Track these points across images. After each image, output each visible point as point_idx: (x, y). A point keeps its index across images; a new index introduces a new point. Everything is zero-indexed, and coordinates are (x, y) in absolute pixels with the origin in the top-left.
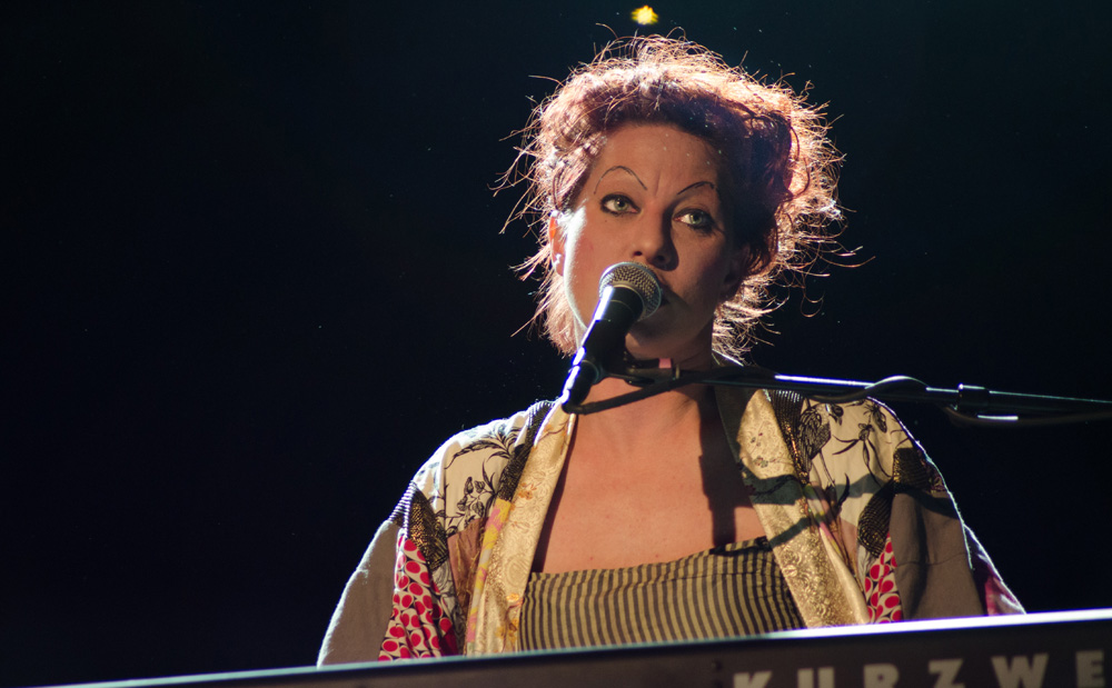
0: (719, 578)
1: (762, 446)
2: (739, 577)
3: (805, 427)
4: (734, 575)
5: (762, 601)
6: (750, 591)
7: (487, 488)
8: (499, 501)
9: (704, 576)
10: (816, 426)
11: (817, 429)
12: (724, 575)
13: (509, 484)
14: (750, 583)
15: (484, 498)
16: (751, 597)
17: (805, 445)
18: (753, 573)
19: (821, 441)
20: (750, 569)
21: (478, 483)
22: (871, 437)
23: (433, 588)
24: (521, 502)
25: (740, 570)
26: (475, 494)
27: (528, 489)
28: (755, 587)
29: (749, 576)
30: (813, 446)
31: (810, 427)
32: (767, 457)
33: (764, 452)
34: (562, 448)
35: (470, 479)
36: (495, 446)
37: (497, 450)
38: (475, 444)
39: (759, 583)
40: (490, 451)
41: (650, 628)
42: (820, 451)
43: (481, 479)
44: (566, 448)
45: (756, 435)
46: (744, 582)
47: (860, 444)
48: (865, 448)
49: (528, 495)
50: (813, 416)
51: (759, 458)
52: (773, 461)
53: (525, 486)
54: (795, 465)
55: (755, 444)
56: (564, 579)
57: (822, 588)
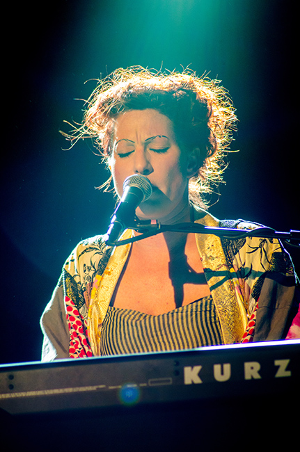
0: (194, 313)
1: (212, 251)
2: (203, 313)
4: (201, 312)
5: (214, 324)
6: (208, 319)
7: (92, 269)
8: (97, 275)
9: (187, 312)
12: (196, 312)
13: (102, 268)
14: (208, 315)
15: (91, 273)
16: (209, 322)
17: (232, 248)
18: (210, 311)
20: (208, 309)
21: (88, 267)
22: (265, 246)
23: (81, 317)
24: (106, 276)
25: (204, 309)
26: (87, 272)
27: (109, 270)
28: (210, 317)
29: (208, 312)
32: (214, 256)
33: (213, 254)
34: (126, 253)
35: (85, 265)
36: (97, 249)
37: (97, 251)
38: (87, 249)
39: (213, 316)
40: (94, 252)
41: (162, 335)
42: (238, 251)
43: (90, 265)
44: (128, 253)
45: (210, 246)
46: (206, 315)
47: (259, 249)
48: (261, 252)
49: (109, 273)
51: (211, 256)
52: (217, 257)
53: (108, 269)
54: (226, 259)
55: (209, 250)
56: (124, 312)
57: (232, 318)
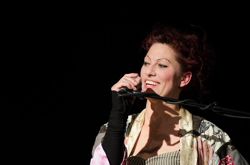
3: (202, 126)
4: (172, 157)
10: (204, 126)
11: (205, 127)
17: (200, 130)
19: (205, 130)
22: (220, 133)
29: (176, 158)
30: (203, 131)
31: (203, 126)
33: (187, 128)
42: (204, 132)
45: (186, 124)
46: (174, 159)
47: (218, 134)
48: (219, 135)
49: (131, 137)
50: (204, 124)
51: (185, 129)
55: (185, 126)
